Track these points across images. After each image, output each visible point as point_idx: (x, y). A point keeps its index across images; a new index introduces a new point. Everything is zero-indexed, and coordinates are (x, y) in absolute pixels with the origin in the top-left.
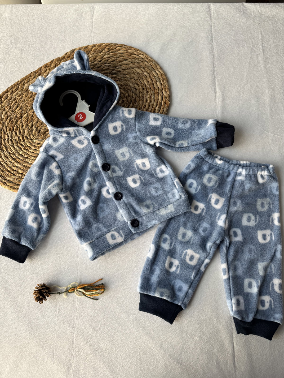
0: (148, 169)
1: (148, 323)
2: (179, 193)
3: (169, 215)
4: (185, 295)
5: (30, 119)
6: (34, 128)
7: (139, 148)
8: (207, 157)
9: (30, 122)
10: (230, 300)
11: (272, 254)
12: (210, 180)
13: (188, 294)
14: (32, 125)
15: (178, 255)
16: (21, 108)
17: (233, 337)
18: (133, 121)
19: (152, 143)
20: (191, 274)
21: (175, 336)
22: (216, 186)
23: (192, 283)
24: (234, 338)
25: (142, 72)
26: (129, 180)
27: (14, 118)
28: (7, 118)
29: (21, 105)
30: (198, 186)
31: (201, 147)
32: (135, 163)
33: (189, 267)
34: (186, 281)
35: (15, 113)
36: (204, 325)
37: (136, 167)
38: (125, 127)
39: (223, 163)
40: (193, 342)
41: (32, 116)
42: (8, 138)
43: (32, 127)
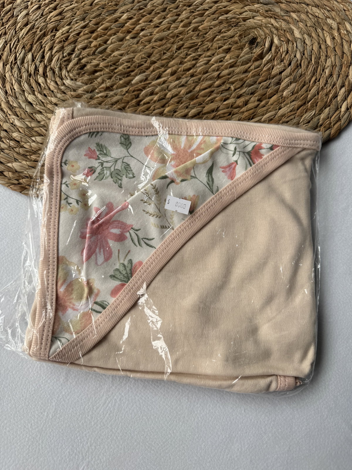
5: (71, 39)
6: (75, 57)
9: (70, 44)
14: (73, 50)
16: (60, 14)
25: (324, 18)
27: (40, 28)
28: (26, 24)
29: (63, 8)
35: (46, 19)
41: (78, 34)
42: (14, 62)
43: (70, 54)
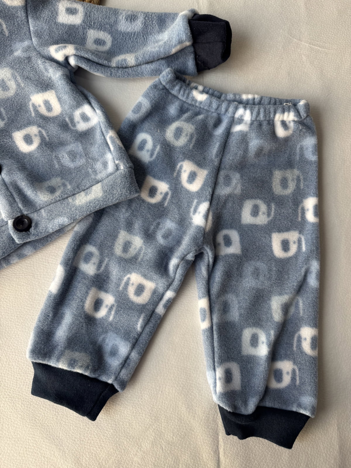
0: (57, 115)
1: (51, 416)
2: (115, 160)
3: (91, 204)
4: (122, 363)
7: (34, 69)
8: (174, 86)
10: (211, 370)
11: (300, 278)
12: (178, 132)
13: (128, 361)
15: (112, 286)
17: (218, 442)
18: (21, 14)
19: (59, 56)
20: (136, 321)
21: (103, 441)
22: (192, 145)
23: (137, 340)
24: (220, 443)
26: (18, 137)
30: (155, 146)
31: (163, 66)
32: (31, 103)
33: (133, 307)
34: (126, 335)
36: (162, 419)
37: (32, 110)
38: (7, 28)
39: (207, 99)
40: (139, 453)
